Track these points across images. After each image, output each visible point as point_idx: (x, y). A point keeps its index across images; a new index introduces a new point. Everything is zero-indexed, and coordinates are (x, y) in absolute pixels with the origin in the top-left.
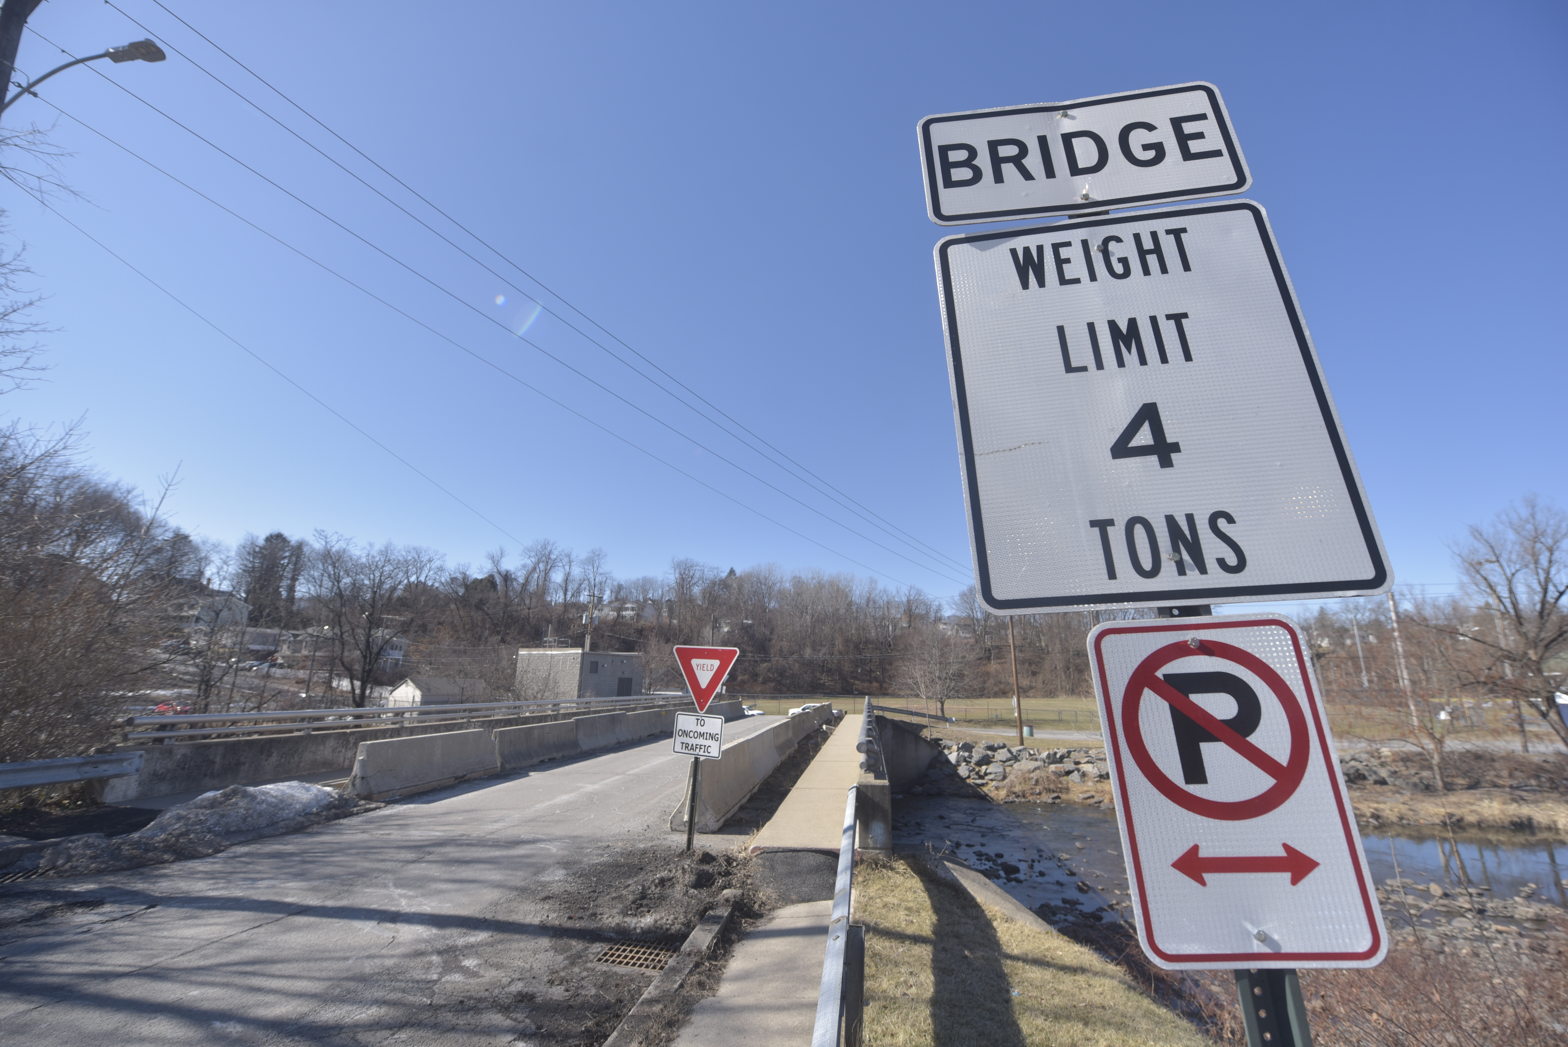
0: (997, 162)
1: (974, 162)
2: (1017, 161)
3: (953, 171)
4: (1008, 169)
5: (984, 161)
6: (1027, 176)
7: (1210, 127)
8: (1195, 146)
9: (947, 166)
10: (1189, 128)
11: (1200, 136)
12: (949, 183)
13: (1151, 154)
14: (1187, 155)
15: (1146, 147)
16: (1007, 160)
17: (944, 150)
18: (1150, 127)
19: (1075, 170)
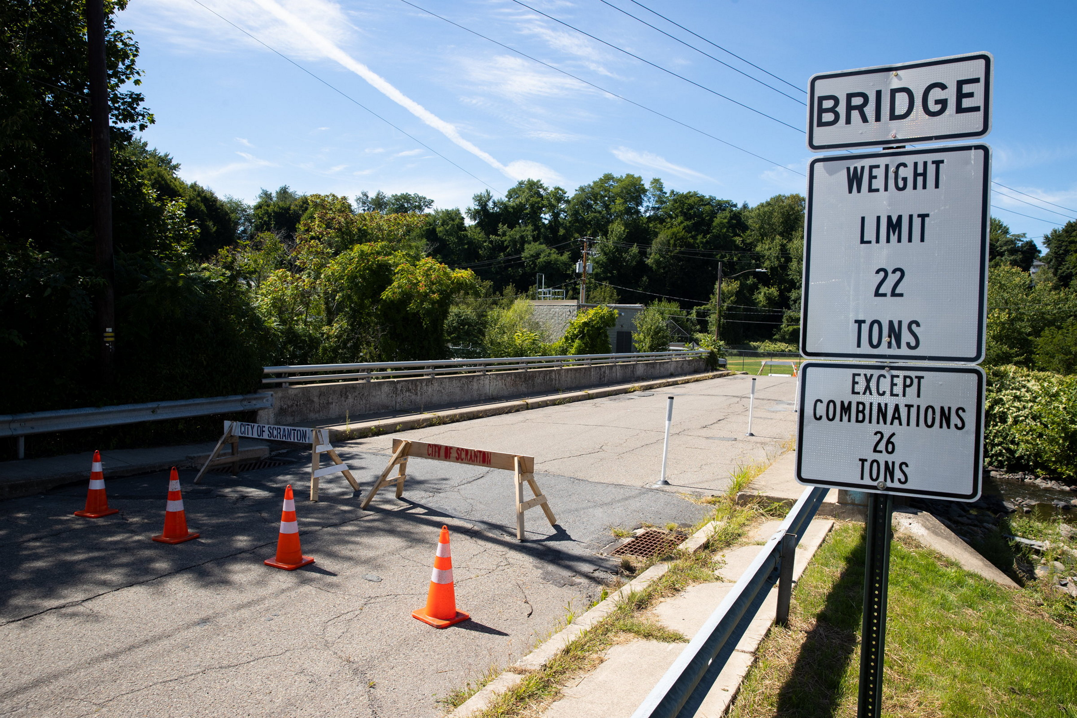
0: (850, 108)
1: (837, 109)
2: (860, 108)
3: (824, 115)
4: (855, 114)
5: (842, 109)
6: (865, 120)
7: (978, 89)
8: (966, 103)
9: (822, 111)
10: (967, 89)
11: (971, 95)
12: (821, 124)
13: (939, 107)
14: (960, 109)
15: (937, 102)
16: (856, 108)
17: (821, 99)
18: (943, 87)
19: (893, 117)
